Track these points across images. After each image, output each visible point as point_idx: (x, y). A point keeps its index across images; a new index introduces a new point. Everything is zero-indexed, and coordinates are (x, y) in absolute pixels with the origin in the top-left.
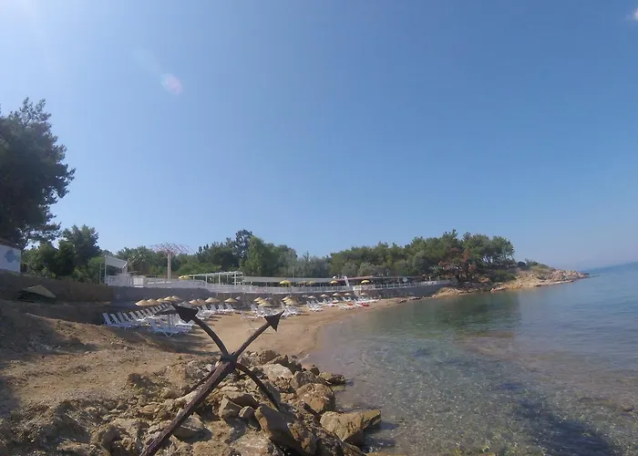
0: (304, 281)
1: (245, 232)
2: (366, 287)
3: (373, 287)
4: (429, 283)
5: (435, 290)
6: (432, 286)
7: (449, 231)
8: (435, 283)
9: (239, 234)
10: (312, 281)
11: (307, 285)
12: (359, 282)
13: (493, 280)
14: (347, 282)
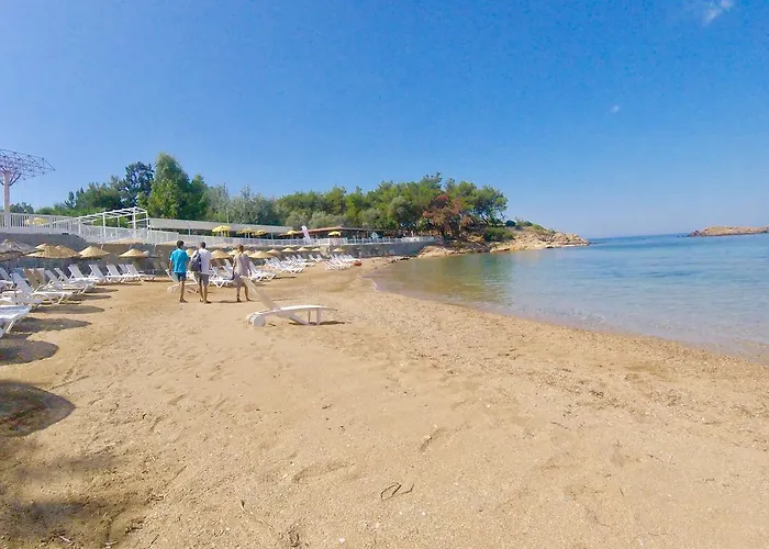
0: (248, 228)
1: (141, 167)
2: (335, 241)
3: (345, 242)
4: (412, 240)
5: (419, 249)
6: (415, 243)
7: (432, 174)
8: (418, 239)
9: (131, 170)
10: (260, 229)
11: (251, 235)
12: (323, 235)
13: (488, 238)
14: (306, 235)
